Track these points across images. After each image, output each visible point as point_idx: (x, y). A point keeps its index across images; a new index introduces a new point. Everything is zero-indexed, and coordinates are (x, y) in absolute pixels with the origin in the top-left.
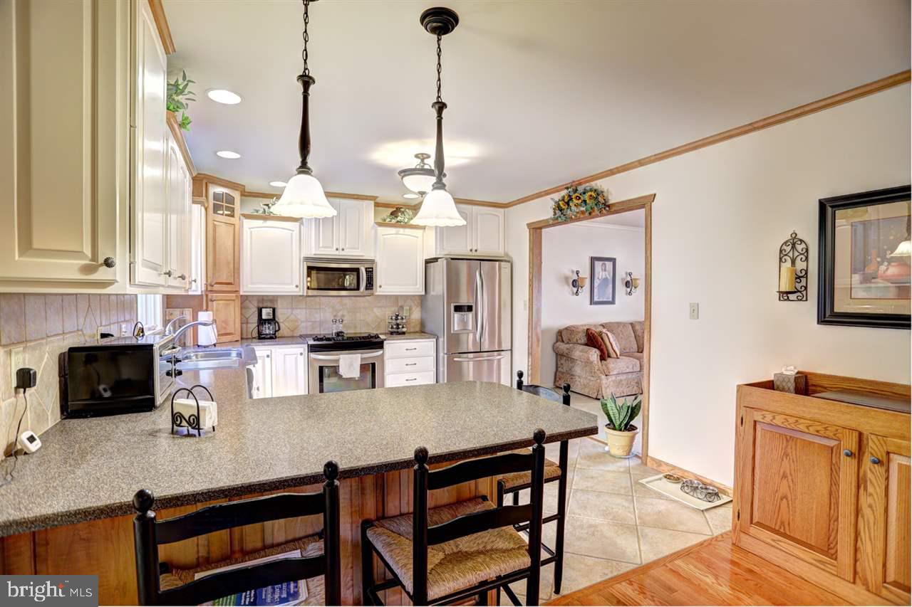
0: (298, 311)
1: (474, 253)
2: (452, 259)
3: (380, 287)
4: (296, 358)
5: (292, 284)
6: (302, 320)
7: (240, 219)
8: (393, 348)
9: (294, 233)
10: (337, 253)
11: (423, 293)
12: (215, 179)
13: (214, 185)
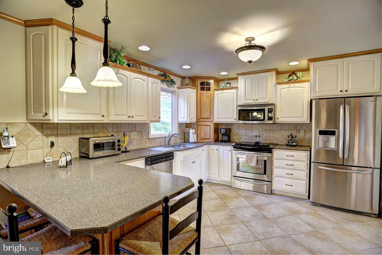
0: (242, 131)
1: (345, 93)
2: (319, 99)
3: (278, 119)
4: (228, 152)
5: (233, 118)
6: (243, 135)
7: (213, 91)
8: (277, 153)
9: (234, 94)
10: (254, 102)
11: (309, 122)
12: (201, 77)
13: (201, 80)
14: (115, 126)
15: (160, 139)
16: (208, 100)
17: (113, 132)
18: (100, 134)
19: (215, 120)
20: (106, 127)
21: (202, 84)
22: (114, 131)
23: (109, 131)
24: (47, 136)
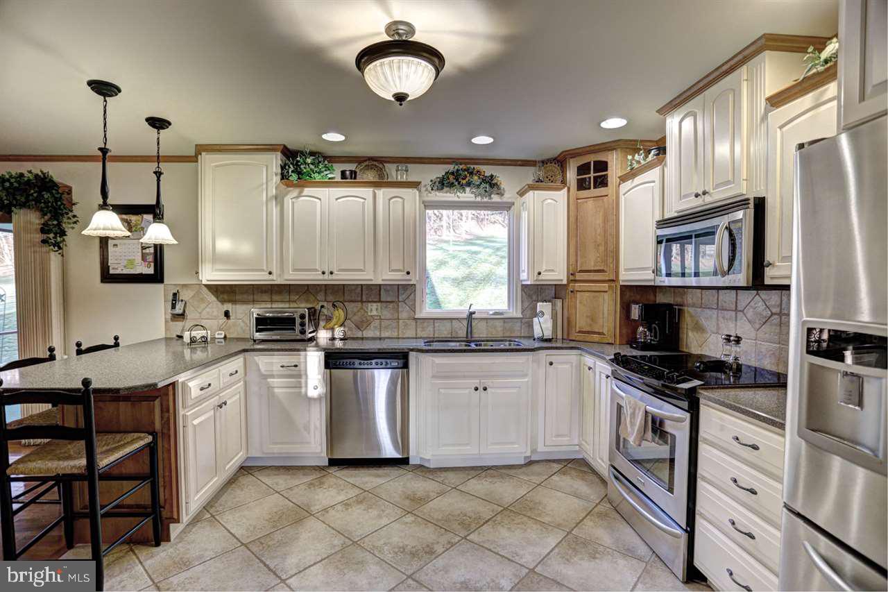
4: (606, 381)
7: (617, 185)
9: (656, 184)
10: (699, 201)
12: (577, 151)
13: (577, 158)
14: (330, 291)
15: (452, 322)
16: (601, 214)
17: (326, 301)
18: (301, 303)
19: (621, 277)
20: (311, 291)
21: (583, 169)
22: (329, 299)
23: (318, 298)
24: (223, 302)
